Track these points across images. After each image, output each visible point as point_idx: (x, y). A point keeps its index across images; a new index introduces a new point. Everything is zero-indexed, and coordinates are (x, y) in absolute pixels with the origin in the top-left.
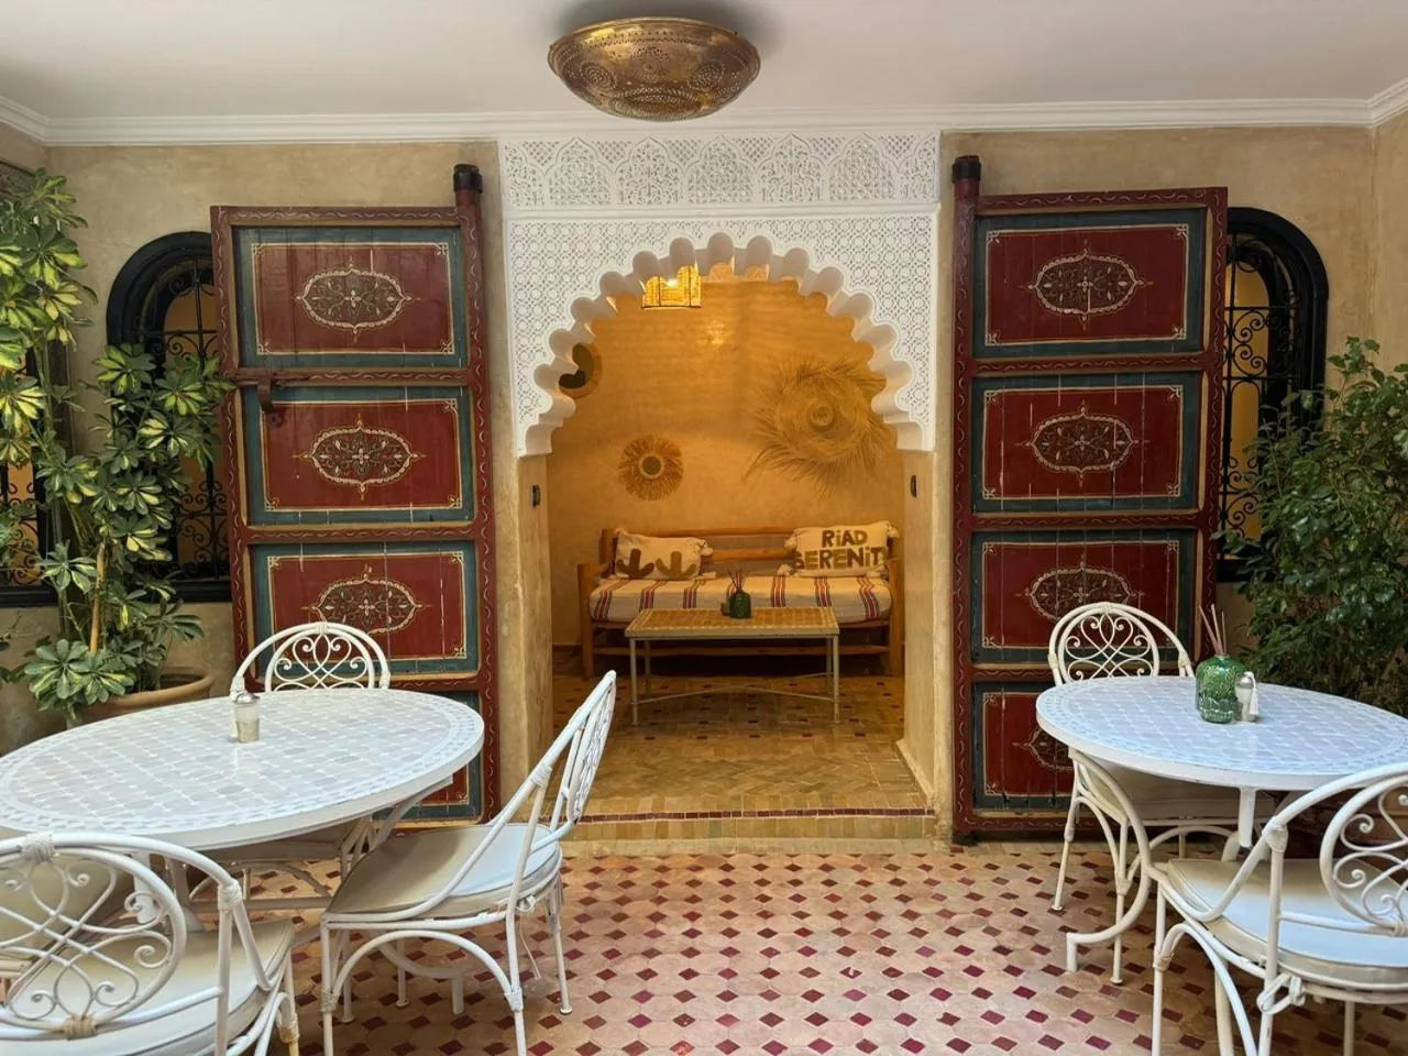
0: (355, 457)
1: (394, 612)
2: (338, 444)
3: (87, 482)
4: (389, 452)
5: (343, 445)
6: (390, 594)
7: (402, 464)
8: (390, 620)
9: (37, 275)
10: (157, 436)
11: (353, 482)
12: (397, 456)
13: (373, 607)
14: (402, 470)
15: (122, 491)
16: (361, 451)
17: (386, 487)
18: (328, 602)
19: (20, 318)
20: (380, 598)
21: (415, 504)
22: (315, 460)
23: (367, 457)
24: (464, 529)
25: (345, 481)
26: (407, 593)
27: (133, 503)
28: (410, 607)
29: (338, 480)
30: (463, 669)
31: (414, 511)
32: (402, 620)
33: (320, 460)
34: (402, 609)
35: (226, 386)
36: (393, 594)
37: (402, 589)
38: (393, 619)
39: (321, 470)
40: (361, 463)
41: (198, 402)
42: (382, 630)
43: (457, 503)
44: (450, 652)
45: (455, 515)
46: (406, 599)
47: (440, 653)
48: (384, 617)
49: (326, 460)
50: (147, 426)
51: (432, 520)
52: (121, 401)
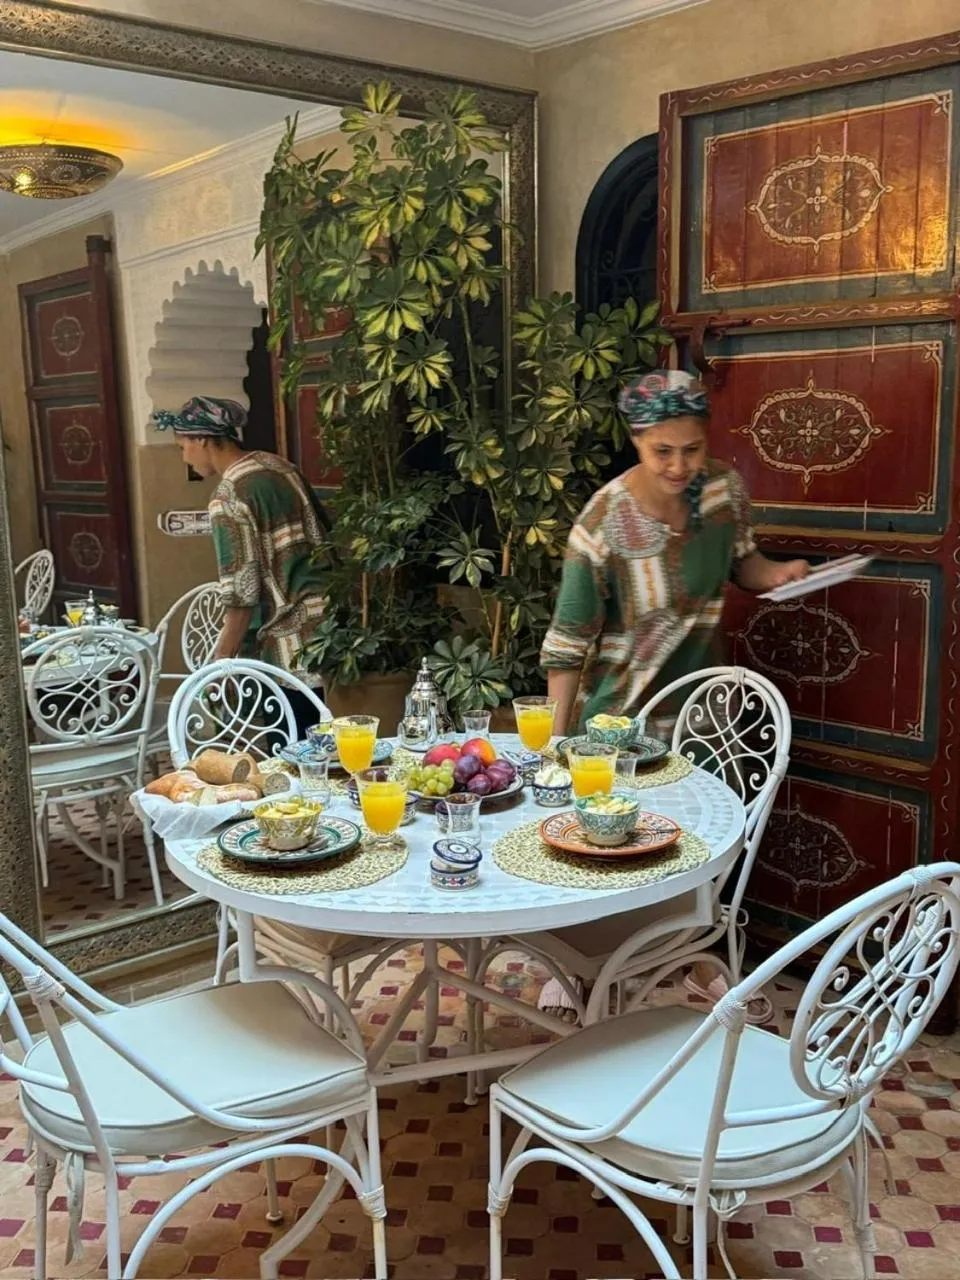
0: (801, 432)
1: (833, 655)
2: (782, 414)
3: (492, 461)
4: (844, 424)
5: (788, 416)
6: (830, 629)
7: (858, 443)
8: (826, 667)
9: (444, 217)
10: (559, 407)
11: (796, 468)
12: (854, 432)
13: (807, 645)
14: (858, 452)
15: (526, 472)
16: (809, 424)
17: (837, 477)
18: (756, 630)
19: (428, 271)
20: (816, 634)
21: (871, 504)
22: (755, 436)
23: (816, 433)
24: (928, 547)
25: (787, 466)
26: (850, 632)
27: (538, 487)
28: (853, 653)
29: (780, 465)
30: (914, 758)
31: (868, 514)
32: (842, 670)
33: (760, 435)
34: (842, 654)
35: (665, 339)
36: (834, 631)
37: (845, 625)
38: (831, 666)
39: (761, 449)
40: (809, 440)
41: (611, 363)
42: (816, 679)
43: (927, 507)
44: (901, 727)
45: (924, 525)
46: (848, 640)
47: (888, 727)
48: (821, 664)
49: (768, 435)
50: (549, 395)
51: (891, 530)
52: (536, 364)
